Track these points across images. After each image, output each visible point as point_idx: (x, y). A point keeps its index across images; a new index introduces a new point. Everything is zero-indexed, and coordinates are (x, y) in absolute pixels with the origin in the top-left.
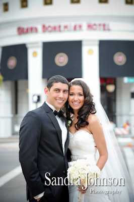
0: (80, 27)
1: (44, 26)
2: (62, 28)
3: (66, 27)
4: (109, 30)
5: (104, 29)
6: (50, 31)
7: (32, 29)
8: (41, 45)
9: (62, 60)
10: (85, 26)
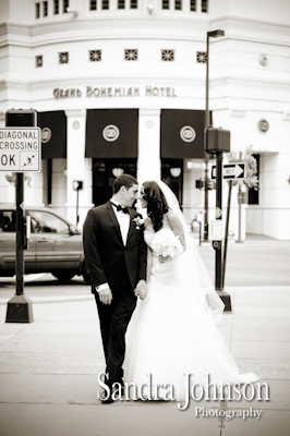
0: (136, 91)
1: (89, 89)
2: (113, 92)
3: (117, 91)
4: (174, 96)
5: (168, 96)
6: (97, 96)
7: (73, 92)
8: (84, 113)
9: (111, 133)
10: (142, 91)
